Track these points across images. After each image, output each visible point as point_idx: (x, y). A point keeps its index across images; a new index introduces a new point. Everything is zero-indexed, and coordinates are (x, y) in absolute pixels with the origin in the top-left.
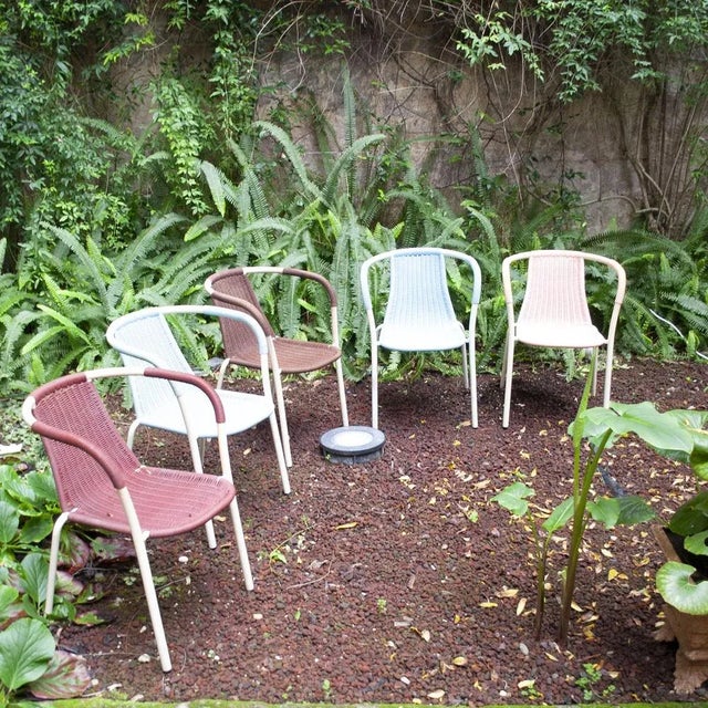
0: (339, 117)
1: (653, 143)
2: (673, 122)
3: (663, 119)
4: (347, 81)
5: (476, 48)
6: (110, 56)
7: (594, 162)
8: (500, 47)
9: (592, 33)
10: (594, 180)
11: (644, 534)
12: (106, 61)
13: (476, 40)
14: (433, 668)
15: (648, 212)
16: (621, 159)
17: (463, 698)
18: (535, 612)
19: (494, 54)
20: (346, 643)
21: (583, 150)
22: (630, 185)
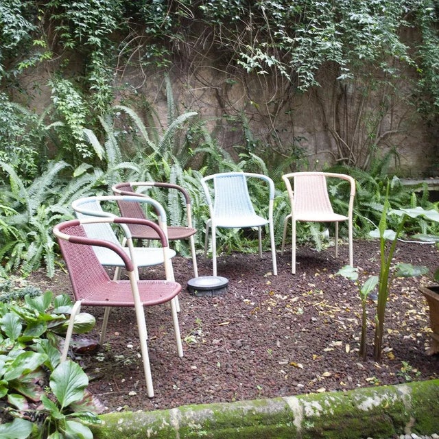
0: (159, 107)
1: (341, 122)
2: (352, 109)
3: (346, 108)
4: (168, 84)
5: (250, 63)
6: (22, 64)
7: (310, 133)
8: (263, 62)
9: (314, 55)
10: (310, 143)
11: (398, 313)
12: (20, 67)
13: (249, 58)
14: (313, 379)
15: (342, 161)
16: (325, 131)
17: (337, 390)
18: (357, 350)
19: (259, 66)
20: (254, 374)
21: (303, 126)
22: (330, 146)
